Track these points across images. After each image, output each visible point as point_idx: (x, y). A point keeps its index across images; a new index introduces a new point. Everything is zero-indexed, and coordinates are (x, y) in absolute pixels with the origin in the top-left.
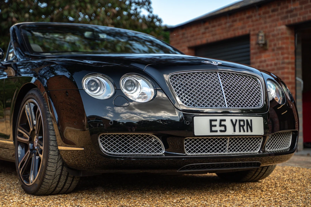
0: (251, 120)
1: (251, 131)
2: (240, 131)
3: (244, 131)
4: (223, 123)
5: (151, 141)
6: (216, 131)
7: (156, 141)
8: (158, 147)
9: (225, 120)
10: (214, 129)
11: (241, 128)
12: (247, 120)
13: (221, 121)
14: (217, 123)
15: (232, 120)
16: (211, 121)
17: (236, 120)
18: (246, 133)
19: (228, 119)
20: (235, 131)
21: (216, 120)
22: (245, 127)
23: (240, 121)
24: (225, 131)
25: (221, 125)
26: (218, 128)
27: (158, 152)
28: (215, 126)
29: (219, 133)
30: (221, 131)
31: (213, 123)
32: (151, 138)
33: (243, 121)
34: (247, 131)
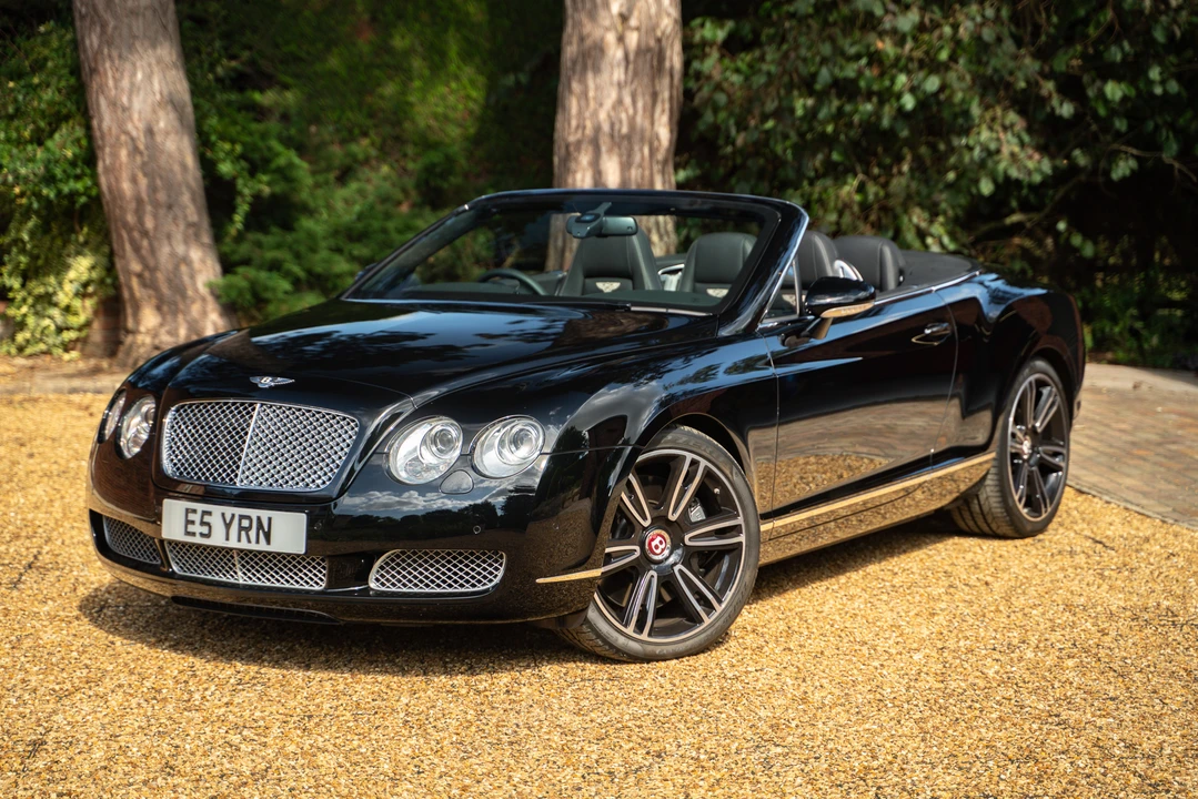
0: (270, 519)
1: (268, 541)
2: (239, 540)
3: (249, 541)
4: (207, 519)
6: (194, 534)
9: (209, 513)
10: (191, 528)
11: (243, 533)
12: (259, 518)
14: (196, 517)
15: (223, 515)
17: (233, 516)
18: (253, 546)
19: (217, 510)
20: (227, 539)
21: (194, 511)
22: (253, 534)
23: (242, 517)
24: (208, 536)
25: (203, 523)
28: (193, 522)
29: (198, 540)
30: (202, 535)
31: (191, 517)
33: (249, 518)
34: (258, 542)
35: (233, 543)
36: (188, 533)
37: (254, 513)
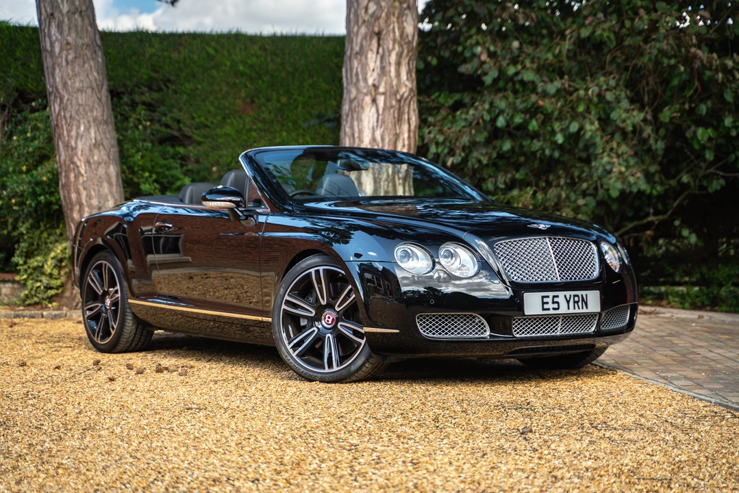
4: (556, 300)
5: (474, 322)
6: (549, 309)
7: (480, 322)
8: (482, 329)
9: (557, 296)
10: (546, 306)
13: (554, 297)
14: (549, 300)
15: (565, 296)
16: (543, 297)
18: (581, 311)
19: (561, 294)
20: (569, 309)
21: (548, 297)
22: (580, 304)
23: (575, 296)
25: (554, 302)
26: (550, 306)
27: (482, 333)
28: (547, 303)
29: (552, 312)
30: (554, 309)
31: (545, 300)
32: (474, 318)
33: (578, 296)
35: (572, 311)
36: (544, 309)
37: (579, 293)
